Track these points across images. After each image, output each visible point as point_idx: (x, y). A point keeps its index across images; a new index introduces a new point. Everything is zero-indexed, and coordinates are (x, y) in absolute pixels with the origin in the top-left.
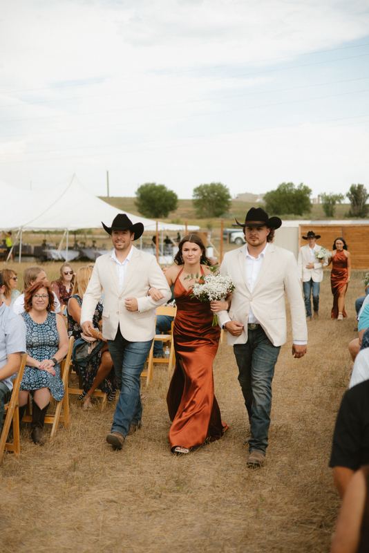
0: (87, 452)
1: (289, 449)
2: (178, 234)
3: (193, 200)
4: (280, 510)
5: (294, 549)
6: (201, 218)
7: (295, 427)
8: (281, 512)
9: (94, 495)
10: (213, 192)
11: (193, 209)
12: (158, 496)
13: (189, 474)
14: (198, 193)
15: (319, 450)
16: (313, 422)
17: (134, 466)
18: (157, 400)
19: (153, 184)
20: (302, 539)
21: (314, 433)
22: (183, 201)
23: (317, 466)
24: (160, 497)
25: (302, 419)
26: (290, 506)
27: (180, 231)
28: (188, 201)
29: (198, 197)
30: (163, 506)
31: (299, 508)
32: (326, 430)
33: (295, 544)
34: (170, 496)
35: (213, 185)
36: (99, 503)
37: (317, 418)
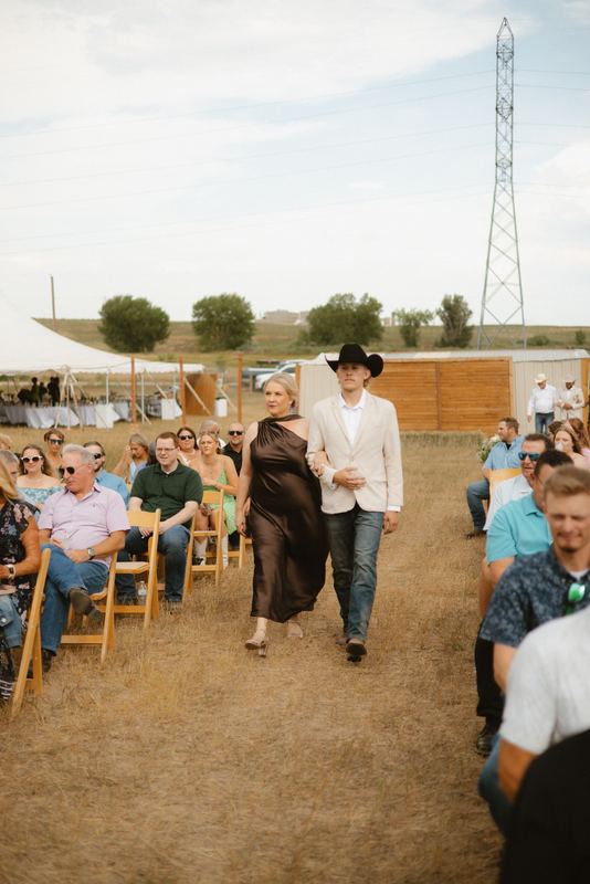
1: (371, 793)
3: (193, 323)
6: (207, 351)
7: (379, 741)
10: (224, 309)
11: (193, 338)
13: (173, 861)
14: (201, 311)
16: (410, 728)
17: (63, 847)
18: (118, 692)
19: (128, 298)
21: (415, 752)
22: (177, 324)
23: (426, 830)
25: (389, 723)
28: (185, 323)
29: (201, 318)
32: (437, 746)
35: (223, 299)
37: (418, 720)
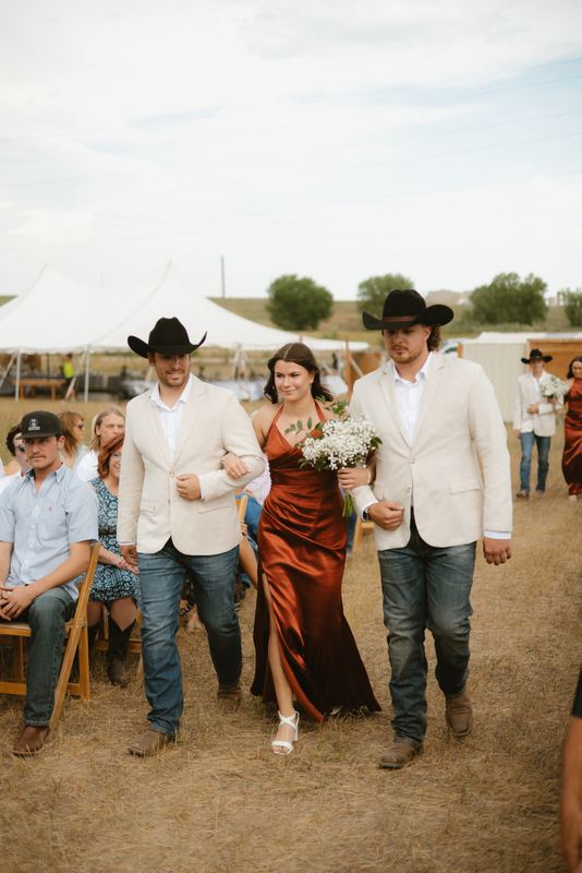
0: (196, 699)
1: (513, 696)
2: (334, 355)
3: (358, 303)
4: (500, 791)
5: (522, 853)
7: (525, 661)
8: (501, 795)
9: (206, 764)
11: (357, 316)
12: (305, 767)
14: (365, 290)
15: (561, 697)
16: (551, 652)
19: (294, 277)
20: (535, 837)
21: (553, 669)
22: (341, 303)
24: (309, 769)
25: (533, 648)
26: (515, 786)
27: (337, 351)
28: (350, 303)
29: (367, 298)
30: (314, 783)
31: (529, 788)
32: (572, 666)
33: (524, 844)
34: (326, 767)
35: (389, 278)
36: (213, 777)
37: (558, 647)
